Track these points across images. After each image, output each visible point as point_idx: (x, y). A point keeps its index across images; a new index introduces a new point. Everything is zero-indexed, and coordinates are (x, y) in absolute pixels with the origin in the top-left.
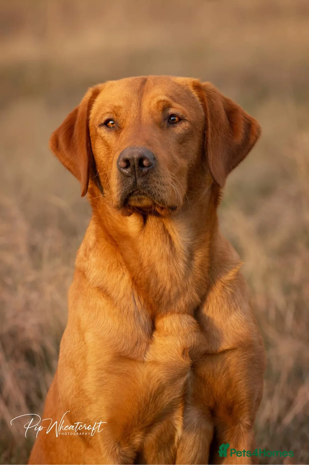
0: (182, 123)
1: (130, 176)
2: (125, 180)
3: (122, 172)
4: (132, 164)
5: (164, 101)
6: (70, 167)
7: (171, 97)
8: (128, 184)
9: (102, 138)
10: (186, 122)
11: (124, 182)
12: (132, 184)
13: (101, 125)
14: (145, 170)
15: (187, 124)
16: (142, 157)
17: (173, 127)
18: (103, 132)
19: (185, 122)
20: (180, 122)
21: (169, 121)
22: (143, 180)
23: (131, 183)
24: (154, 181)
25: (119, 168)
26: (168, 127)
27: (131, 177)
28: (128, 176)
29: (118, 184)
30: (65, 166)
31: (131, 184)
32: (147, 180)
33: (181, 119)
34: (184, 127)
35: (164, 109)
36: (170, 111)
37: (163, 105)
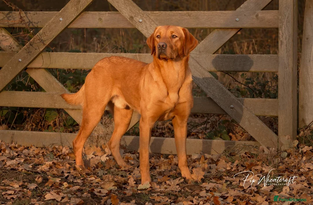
3: (158, 48)
4: (161, 46)
10: (178, 37)
13: (156, 37)
16: (164, 45)
18: (156, 39)
21: (173, 37)
23: (160, 51)
24: (167, 51)
28: (160, 49)
32: (164, 51)
33: (176, 37)
34: (177, 39)
35: (172, 33)
36: (174, 34)
37: (172, 32)
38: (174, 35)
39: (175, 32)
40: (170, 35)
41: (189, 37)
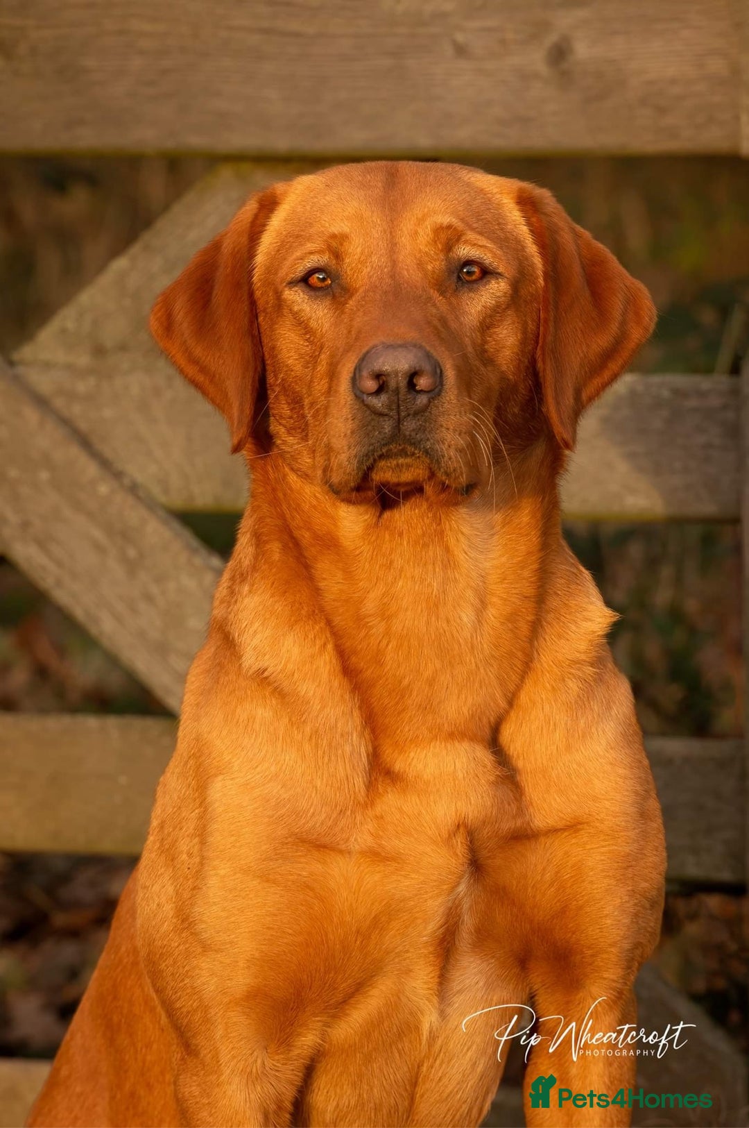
0: (489, 281)
1: (385, 413)
2: (373, 424)
3: (366, 403)
4: (392, 384)
5: (449, 227)
6: (201, 378)
7: (462, 220)
8: (379, 433)
9: (295, 315)
10: (500, 280)
11: (370, 428)
12: (389, 431)
13: (292, 283)
14: (422, 400)
15: (502, 284)
16: (417, 369)
17: (471, 290)
18: (297, 298)
19: (497, 279)
20: (485, 280)
21: (459, 278)
22: (416, 423)
23: (387, 431)
24: (442, 426)
25: (358, 393)
26: (456, 290)
27: (386, 415)
28: (381, 415)
29: (352, 433)
30: (186, 377)
31: (386, 433)
32: (424, 424)
33: (487, 273)
34: (495, 290)
35: (448, 248)
36: (464, 251)
37: (448, 238)
38: (469, 263)
39: (471, 236)
40: (436, 265)
41: (577, 268)
